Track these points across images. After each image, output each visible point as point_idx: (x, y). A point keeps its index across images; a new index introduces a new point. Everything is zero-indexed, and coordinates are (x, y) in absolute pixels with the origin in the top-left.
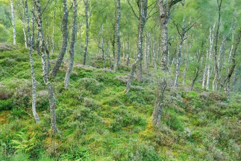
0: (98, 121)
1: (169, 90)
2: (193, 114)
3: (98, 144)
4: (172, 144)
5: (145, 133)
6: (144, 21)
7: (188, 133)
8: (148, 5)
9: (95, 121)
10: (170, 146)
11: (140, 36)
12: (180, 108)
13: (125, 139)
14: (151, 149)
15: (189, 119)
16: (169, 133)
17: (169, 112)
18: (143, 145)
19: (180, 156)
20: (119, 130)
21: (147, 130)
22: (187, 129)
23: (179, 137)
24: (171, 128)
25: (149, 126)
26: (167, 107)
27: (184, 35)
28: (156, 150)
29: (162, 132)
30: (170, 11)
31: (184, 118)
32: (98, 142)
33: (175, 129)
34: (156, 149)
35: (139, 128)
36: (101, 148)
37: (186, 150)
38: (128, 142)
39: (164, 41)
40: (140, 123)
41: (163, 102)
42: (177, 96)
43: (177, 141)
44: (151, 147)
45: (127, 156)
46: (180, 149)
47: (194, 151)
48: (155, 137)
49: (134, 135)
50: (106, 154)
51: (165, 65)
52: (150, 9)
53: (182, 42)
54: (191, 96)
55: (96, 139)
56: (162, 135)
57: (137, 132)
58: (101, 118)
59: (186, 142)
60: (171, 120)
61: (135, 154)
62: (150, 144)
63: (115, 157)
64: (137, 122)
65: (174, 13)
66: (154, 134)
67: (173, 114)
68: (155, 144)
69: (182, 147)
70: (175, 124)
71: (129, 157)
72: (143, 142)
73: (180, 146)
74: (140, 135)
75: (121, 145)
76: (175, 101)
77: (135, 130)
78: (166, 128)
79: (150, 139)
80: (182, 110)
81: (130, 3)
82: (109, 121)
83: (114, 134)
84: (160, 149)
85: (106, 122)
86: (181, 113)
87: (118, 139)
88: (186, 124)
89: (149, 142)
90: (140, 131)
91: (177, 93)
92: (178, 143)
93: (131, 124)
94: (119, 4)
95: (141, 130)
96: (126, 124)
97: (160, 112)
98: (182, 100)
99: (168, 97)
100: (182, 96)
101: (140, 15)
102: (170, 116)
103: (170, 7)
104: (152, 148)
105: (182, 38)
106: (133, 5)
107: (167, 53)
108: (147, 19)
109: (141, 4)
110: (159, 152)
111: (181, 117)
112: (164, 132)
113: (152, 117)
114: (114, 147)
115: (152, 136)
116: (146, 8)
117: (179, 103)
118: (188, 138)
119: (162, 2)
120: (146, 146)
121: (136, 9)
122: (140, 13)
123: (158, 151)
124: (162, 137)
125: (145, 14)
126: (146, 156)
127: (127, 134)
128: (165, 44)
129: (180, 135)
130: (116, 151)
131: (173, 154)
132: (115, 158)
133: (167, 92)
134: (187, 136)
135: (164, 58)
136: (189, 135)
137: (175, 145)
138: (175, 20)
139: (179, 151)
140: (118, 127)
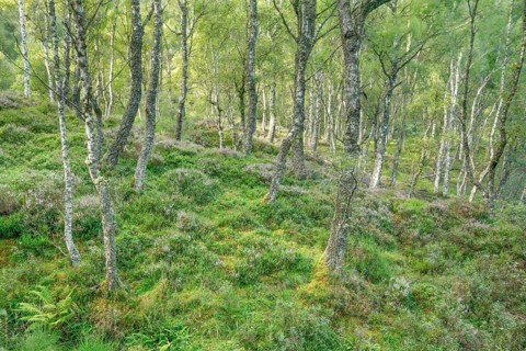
0: (207, 262)
1: (362, 196)
2: (414, 247)
3: (207, 313)
4: (369, 313)
5: (309, 288)
6: (309, 46)
7: (403, 288)
8: (318, 11)
9: (202, 263)
10: (363, 318)
11: (299, 78)
12: (386, 235)
13: (266, 301)
14: (324, 324)
15: (404, 258)
16: (363, 288)
17: (362, 244)
18: (305, 313)
19: (385, 339)
20: (253, 281)
21: (314, 283)
22: (402, 281)
23: (384, 297)
24: (366, 279)
25: (318, 274)
26: (357, 233)
27: (394, 76)
28: (334, 325)
29: (347, 286)
30: (366, 23)
31: (395, 255)
32: (208, 309)
33: (375, 280)
34: (334, 323)
35: (298, 277)
36: (213, 320)
37: (398, 327)
38: (272, 308)
39: (352, 89)
40: (300, 267)
41: (349, 222)
42: (380, 209)
43: (379, 305)
44: (323, 318)
45: (270, 339)
46: (386, 324)
47: (416, 327)
48: (333, 297)
49: (288, 292)
50: (224, 335)
51: (355, 142)
52: (322, 20)
53: (391, 91)
54: (410, 208)
55: (203, 303)
56: (348, 292)
57: (292, 287)
58: (215, 256)
59: (399, 308)
60: (366, 260)
61: (288, 334)
62: (321, 314)
63: (244, 341)
64: (293, 265)
65: (375, 28)
66: (330, 290)
67: (371, 247)
68: (331, 312)
69: (390, 320)
70: (376, 270)
71: (276, 341)
72: (306, 308)
73: (385, 317)
74: (300, 293)
75: (257, 315)
76: (375, 220)
77: (288, 282)
78: (355, 278)
79: (321, 301)
80: (391, 238)
81: (279, 6)
82: (232, 262)
83: (243, 292)
84: (342, 323)
85: (224, 264)
86: (389, 246)
87: (251, 301)
88: (400, 269)
89: (319, 308)
90: (298, 283)
91: (380, 203)
92: (382, 310)
93: (279, 268)
94: (255, 9)
95: (301, 281)
96: (269, 269)
97: (342, 244)
98: (390, 218)
99: (360, 210)
100: (391, 209)
101: (300, 33)
102: (365, 252)
103: (365, 14)
104: (325, 321)
105: (391, 83)
106: (286, 12)
107: (359, 115)
108: (315, 41)
109: (303, 10)
110: (341, 330)
111: (387, 253)
112: (351, 286)
113: (325, 254)
114: (243, 319)
115: (325, 294)
116: (312, 18)
117: (384, 225)
118: (402, 300)
119: (347, 4)
120: (312, 318)
121: (292, 20)
122: (300, 29)
123: (339, 327)
124: (346, 298)
125: (312, 30)
126: (312, 339)
127: (271, 290)
128: (355, 96)
129: (387, 293)
130: (247, 328)
131: (370, 334)
132: (245, 343)
133: (359, 199)
134: (401, 295)
135: (353, 127)
136: (405, 293)
137: (375, 314)
138: (376, 42)
139: (384, 328)
140: (250, 275)
